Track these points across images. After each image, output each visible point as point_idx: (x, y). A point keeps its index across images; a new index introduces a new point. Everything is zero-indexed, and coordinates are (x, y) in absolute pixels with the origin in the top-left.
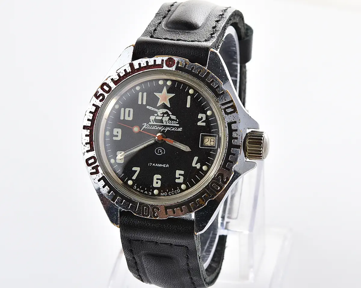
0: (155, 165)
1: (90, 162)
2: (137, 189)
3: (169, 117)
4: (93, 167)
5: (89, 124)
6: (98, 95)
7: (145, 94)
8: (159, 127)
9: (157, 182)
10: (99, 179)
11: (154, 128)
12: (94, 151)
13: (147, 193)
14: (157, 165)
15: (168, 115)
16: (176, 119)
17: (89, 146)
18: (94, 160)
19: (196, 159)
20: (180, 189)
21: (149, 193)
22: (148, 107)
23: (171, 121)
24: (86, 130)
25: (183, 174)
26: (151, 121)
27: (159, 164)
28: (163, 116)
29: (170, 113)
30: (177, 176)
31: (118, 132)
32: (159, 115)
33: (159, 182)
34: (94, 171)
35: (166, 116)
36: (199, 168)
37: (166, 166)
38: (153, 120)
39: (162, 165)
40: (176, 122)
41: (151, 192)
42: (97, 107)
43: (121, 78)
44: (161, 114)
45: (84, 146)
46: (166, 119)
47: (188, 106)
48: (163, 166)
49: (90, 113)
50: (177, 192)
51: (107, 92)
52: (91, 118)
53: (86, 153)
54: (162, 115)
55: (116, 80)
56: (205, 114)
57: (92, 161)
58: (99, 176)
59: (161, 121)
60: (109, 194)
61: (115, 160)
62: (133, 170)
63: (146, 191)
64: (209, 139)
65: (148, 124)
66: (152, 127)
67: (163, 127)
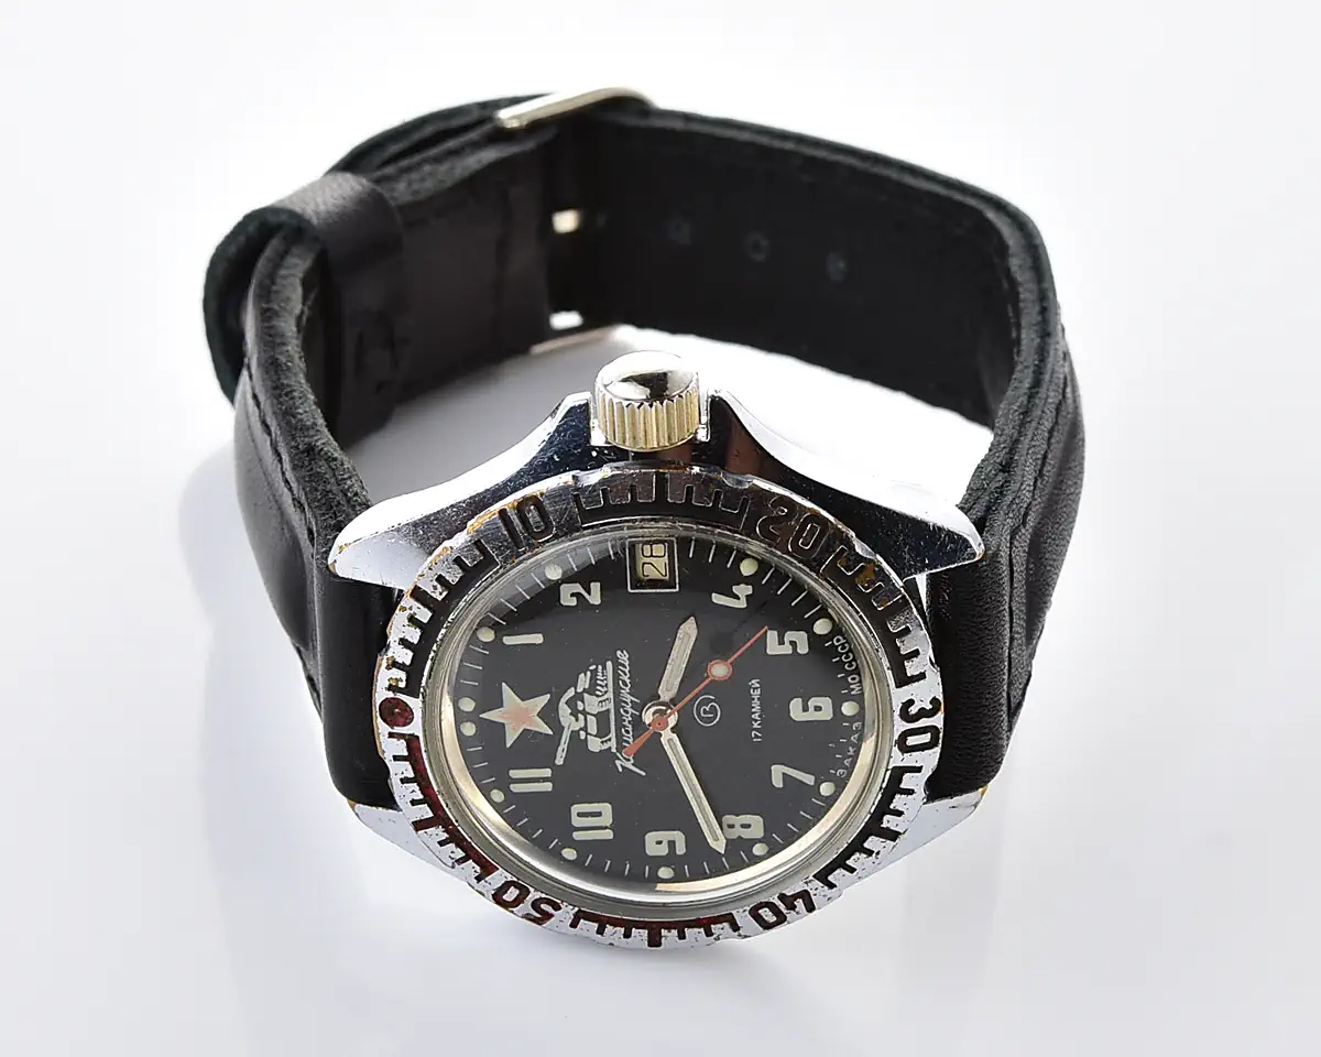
0: (756, 721)
1: (771, 918)
2: (848, 766)
3: (586, 695)
4: (788, 909)
5: (640, 935)
6: (538, 915)
7: (514, 774)
8: (624, 720)
9: (816, 710)
10: (826, 888)
11: (630, 735)
13: (856, 736)
15: (579, 697)
16: (589, 673)
17: (716, 928)
18: (762, 908)
19: (717, 599)
20: (829, 636)
21: (857, 728)
22: (559, 761)
23: (598, 688)
25: (776, 632)
26: (606, 746)
27: (753, 710)
28: (584, 713)
29: (571, 693)
30: (787, 650)
31: (659, 843)
32: (581, 723)
33: (813, 702)
34: (799, 903)
35: (583, 702)
36: (750, 586)
37: (757, 688)
38: (602, 742)
40: (600, 671)
41: (852, 725)
42: (582, 915)
43: (470, 854)
44: (577, 720)
45: (717, 939)
46: (592, 704)
47: (537, 639)
48: (756, 697)
49: (602, 933)
50: (843, 644)
51: (524, 892)
52: (621, 929)
53: (743, 931)
54: (580, 715)
55: (478, 868)
56: (562, 587)
57: (766, 913)
58: (817, 888)
59: (602, 718)
60: (873, 852)
61: (755, 841)
62: (781, 786)
63: (849, 740)
64: (643, 563)
65: (618, 754)
66: (628, 742)
67: (622, 710)
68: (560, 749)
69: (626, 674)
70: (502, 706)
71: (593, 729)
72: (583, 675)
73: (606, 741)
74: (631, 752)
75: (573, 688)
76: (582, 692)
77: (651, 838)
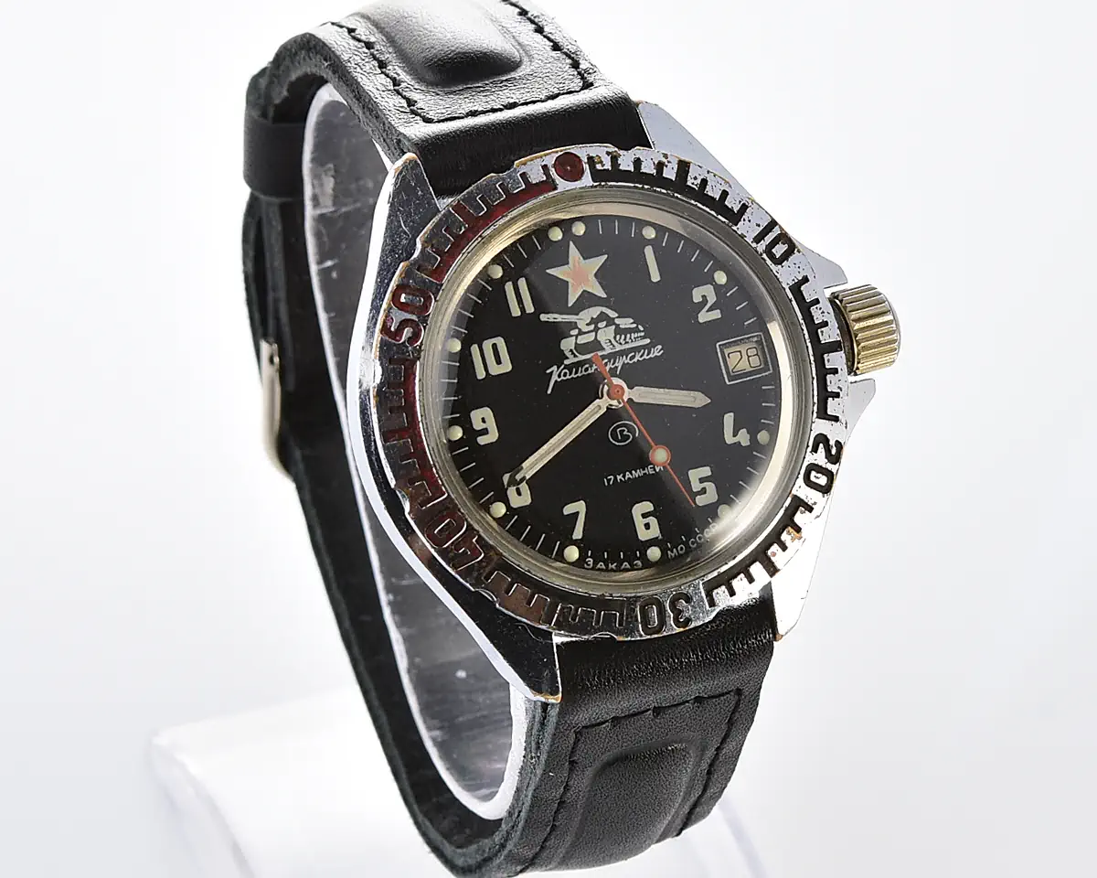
0: (624, 477)
2: (599, 566)
3: (614, 327)
6: (393, 329)
7: (522, 283)
9: (645, 525)
11: (584, 373)
13: (628, 566)
14: (628, 475)
15: (610, 322)
16: (635, 325)
17: (422, 487)
19: (729, 419)
20: (716, 519)
21: (636, 564)
22: (543, 317)
23: (623, 337)
25: (710, 474)
26: (568, 354)
27: (633, 472)
28: (596, 330)
29: (612, 314)
30: (696, 487)
31: (484, 420)
32: (585, 329)
33: (653, 521)
35: (606, 326)
36: (749, 444)
37: (655, 470)
38: (571, 350)
39: (643, 472)
40: (639, 334)
41: (638, 559)
42: (408, 365)
44: (587, 325)
46: (606, 334)
47: (655, 276)
48: (646, 471)
51: (421, 310)
52: (399, 403)
54: (592, 327)
55: (434, 265)
56: (709, 286)
59: (595, 345)
61: (507, 502)
62: (565, 513)
63: (623, 560)
64: (740, 351)
65: (563, 367)
66: (576, 373)
67: (606, 361)
68: (556, 316)
69: (641, 357)
70: (584, 259)
71: (583, 340)
72: (632, 321)
73: (573, 353)
74: (568, 377)
75: (617, 315)
76: (614, 324)
77: (486, 412)
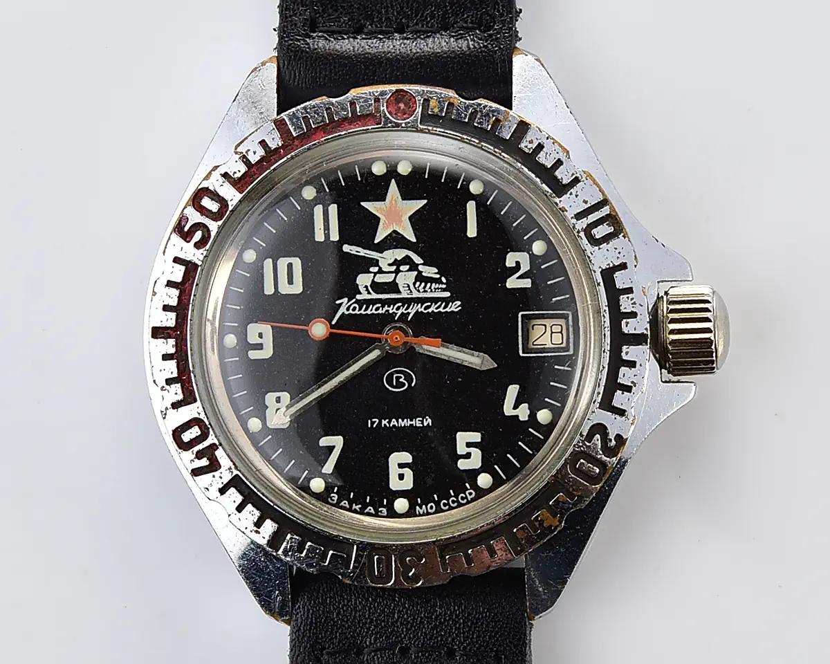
0: (389, 423)
1: (187, 436)
2: (342, 504)
3: (416, 273)
4: (198, 452)
5: (170, 320)
6: (186, 229)
7: (333, 209)
8: (389, 306)
9: (399, 475)
10: (221, 486)
11: (374, 311)
12: (198, 403)
13: (372, 511)
14: (394, 422)
15: (414, 267)
16: (438, 276)
17: (177, 387)
18: (200, 428)
19: (513, 391)
20: (475, 486)
21: (381, 511)
22: (346, 248)
23: (423, 284)
24: (163, 340)
25: (479, 440)
26: (362, 289)
27: (400, 420)
28: (397, 272)
29: (417, 259)
30: (461, 449)
31: (261, 336)
32: (386, 269)
33: (408, 473)
34: (204, 462)
35: (408, 271)
36: (527, 419)
37: (422, 423)
38: (366, 287)
39: (410, 423)
40: (440, 286)
41: (384, 507)
42: (190, 268)
43: (253, 169)
44: (390, 265)
45: (162, 388)
46: (406, 279)
47: (472, 232)
48: (413, 422)
49: (167, 285)
50: (466, 498)
51: (215, 217)
52: (174, 302)
53: (171, 412)
54: (394, 267)
55: (238, 175)
56: (525, 253)
57: (195, 432)
58: (221, 478)
59: (393, 287)
60: (259, 528)
61: (264, 420)
62: (321, 445)
63: (369, 504)
64: (545, 325)
65: (354, 300)
66: (366, 310)
67: (400, 304)
68: (359, 249)
69: (437, 309)
70: (403, 199)
71: (380, 279)
72: (437, 271)
73: (367, 290)
74: (356, 312)
75: (422, 262)
76: (417, 270)
77: (267, 329)
